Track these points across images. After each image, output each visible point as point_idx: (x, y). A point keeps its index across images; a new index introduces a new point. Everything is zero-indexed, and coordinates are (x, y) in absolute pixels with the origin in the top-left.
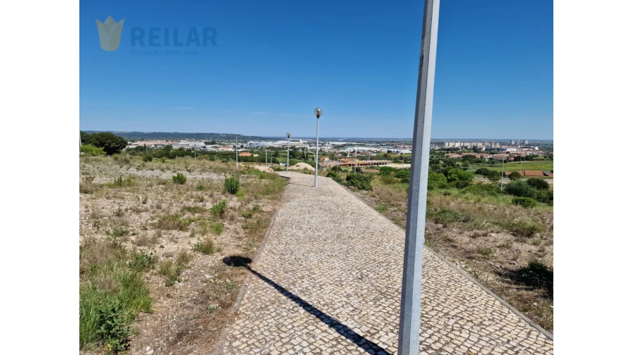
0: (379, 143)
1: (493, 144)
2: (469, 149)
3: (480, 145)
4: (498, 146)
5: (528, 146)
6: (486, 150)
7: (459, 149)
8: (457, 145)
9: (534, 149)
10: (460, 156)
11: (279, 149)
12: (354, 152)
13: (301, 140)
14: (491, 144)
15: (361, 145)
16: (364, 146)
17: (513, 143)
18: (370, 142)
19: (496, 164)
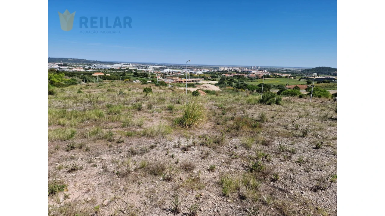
0: (182, 67)
1: (244, 68)
2: (233, 71)
3: (237, 69)
4: (247, 70)
5: (260, 70)
6: (241, 72)
7: (228, 71)
8: (226, 69)
9: (264, 71)
10: (231, 75)
11: (118, 70)
12: (170, 72)
13: (131, 64)
14: (243, 68)
15: (171, 68)
16: (173, 68)
17: (253, 68)
18: (176, 66)
19: (254, 80)
